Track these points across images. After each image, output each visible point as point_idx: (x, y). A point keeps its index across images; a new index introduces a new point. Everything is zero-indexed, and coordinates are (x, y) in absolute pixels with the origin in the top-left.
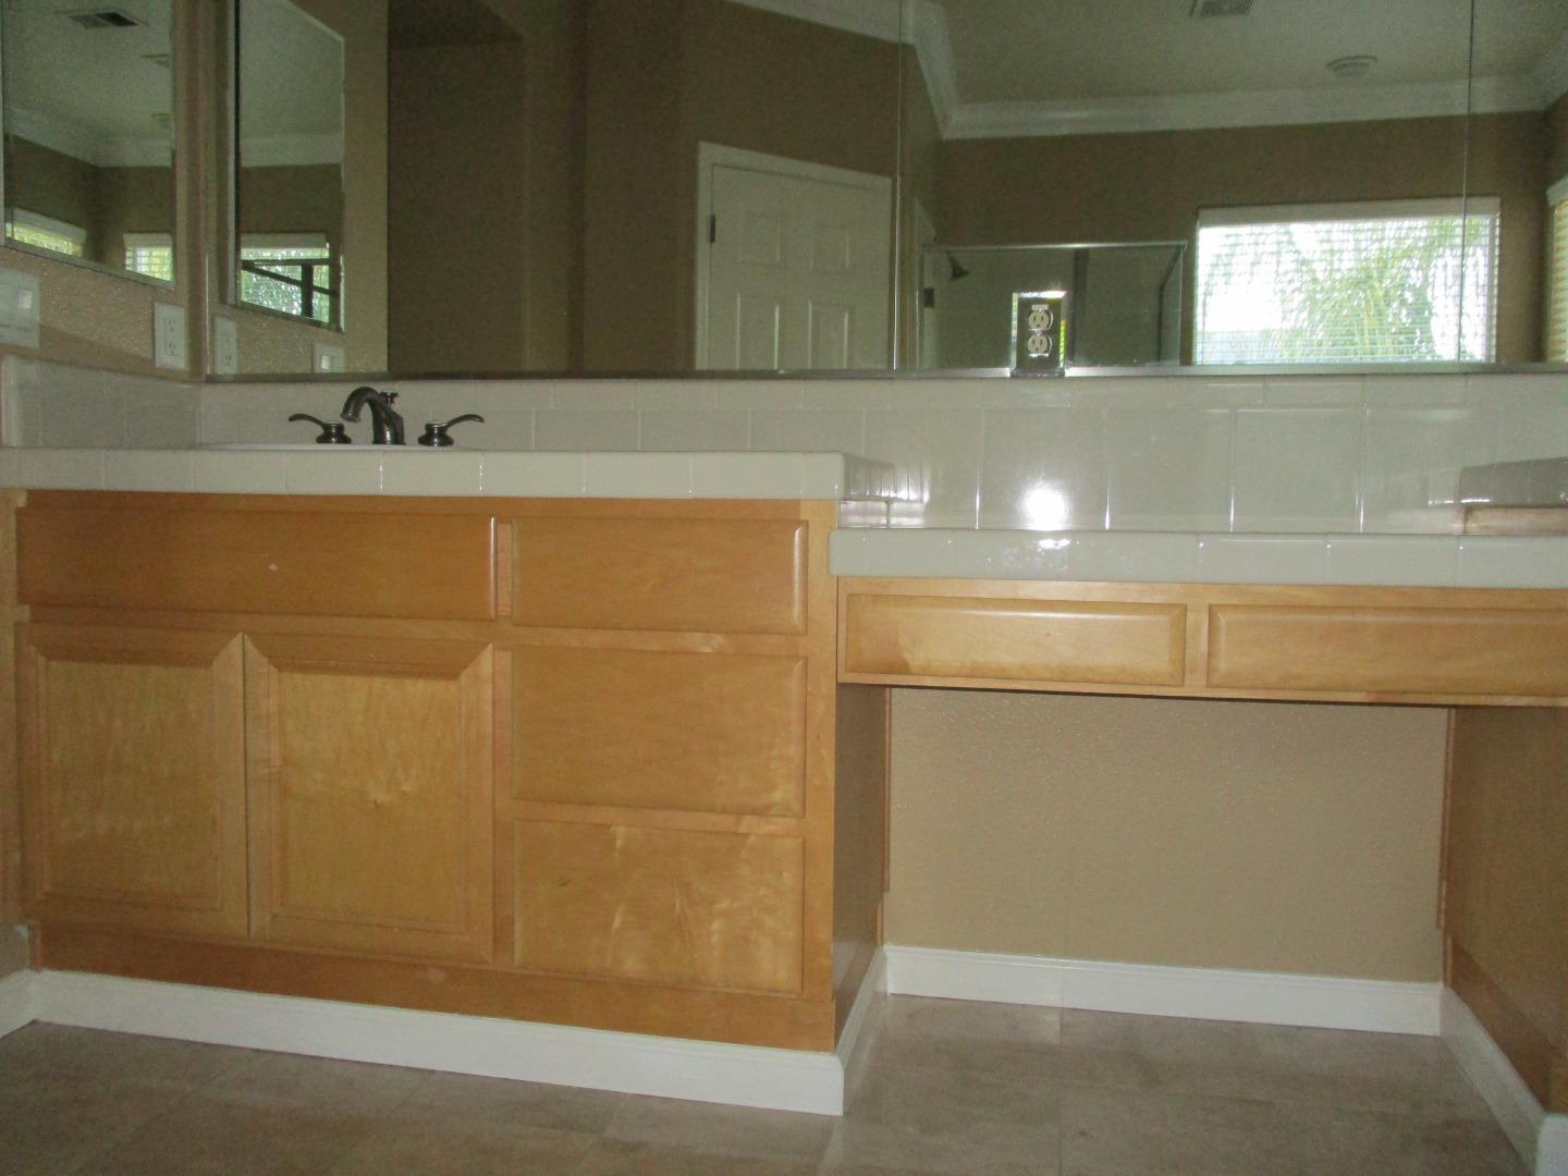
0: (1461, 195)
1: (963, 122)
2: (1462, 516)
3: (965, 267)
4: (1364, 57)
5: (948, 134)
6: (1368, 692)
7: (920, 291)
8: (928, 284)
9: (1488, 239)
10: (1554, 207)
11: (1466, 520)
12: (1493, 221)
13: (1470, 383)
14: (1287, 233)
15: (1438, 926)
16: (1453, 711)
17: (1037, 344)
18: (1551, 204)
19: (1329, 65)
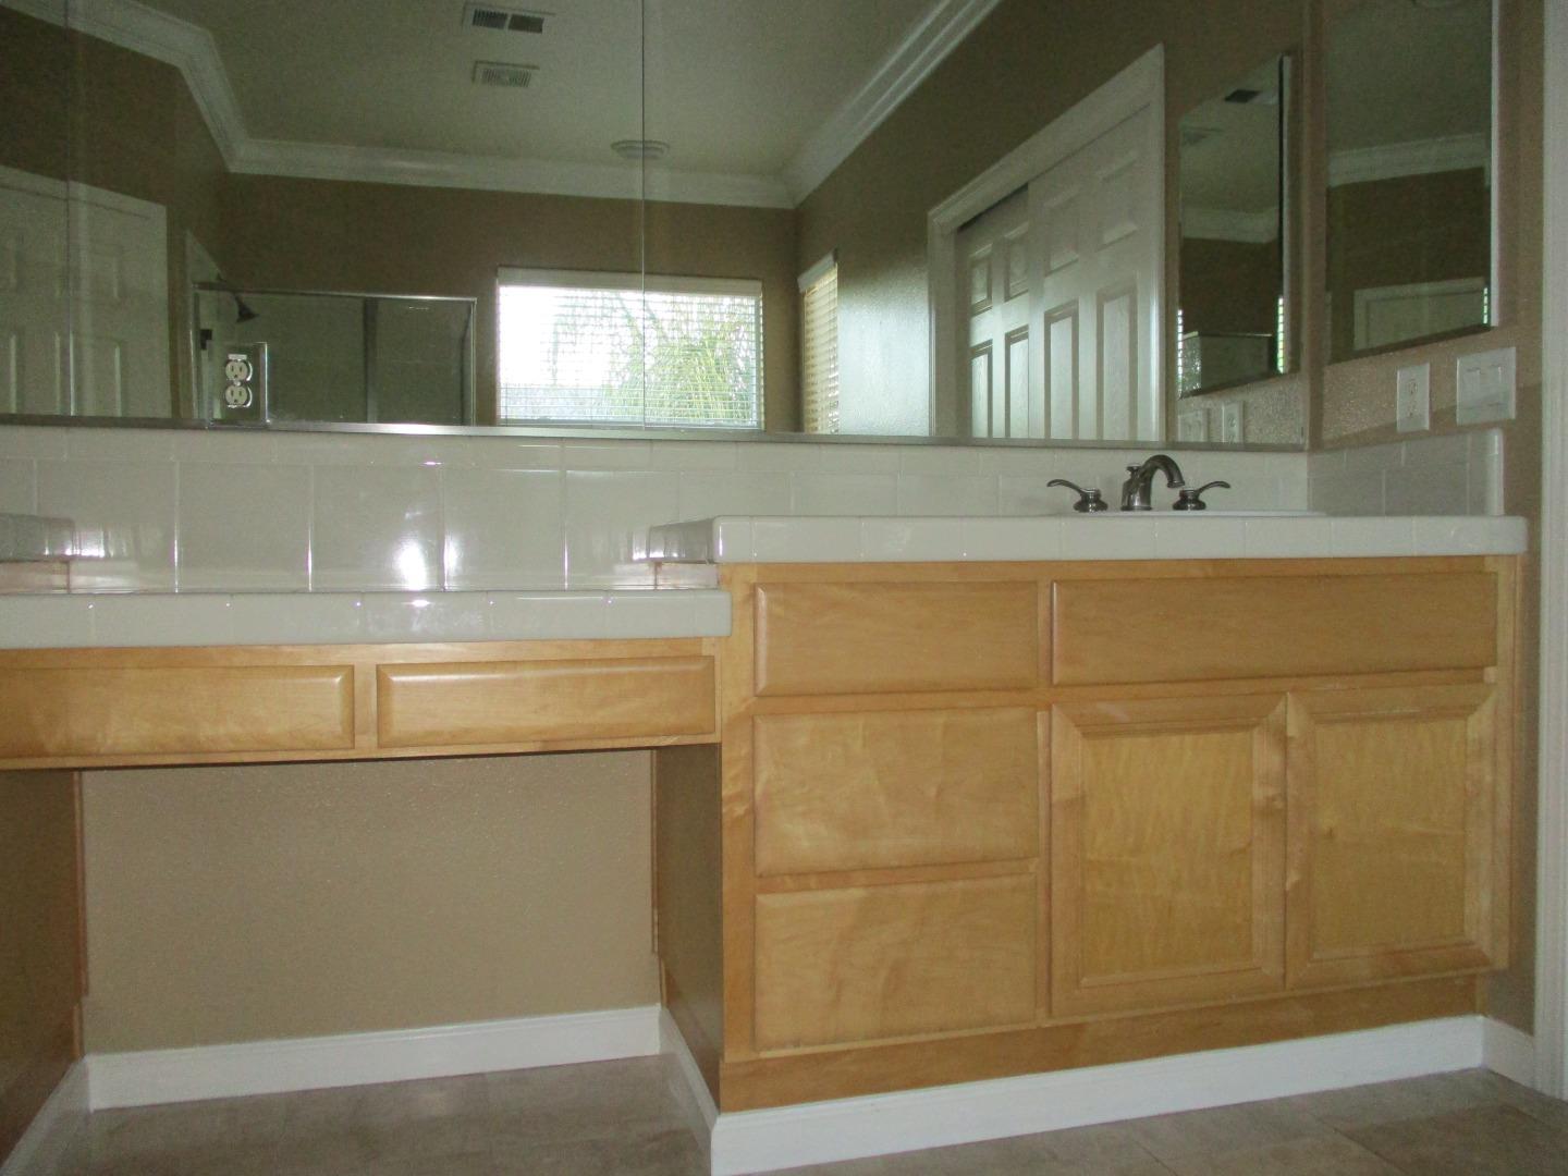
0: (641, 272)
1: (250, 156)
2: (652, 569)
3: (254, 309)
4: (659, 143)
5: (233, 168)
6: (534, 741)
7: (195, 333)
8: (205, 325)
9: (753, 317)
10: (804, 295)
11: (656, 573)
12: (757, 303)
13: (655, 449)
14: (621, 300)
15: (653, 951)
16: (655, 752)
17: (236, 396)
18: (801, 291)
19: (614, 146)
